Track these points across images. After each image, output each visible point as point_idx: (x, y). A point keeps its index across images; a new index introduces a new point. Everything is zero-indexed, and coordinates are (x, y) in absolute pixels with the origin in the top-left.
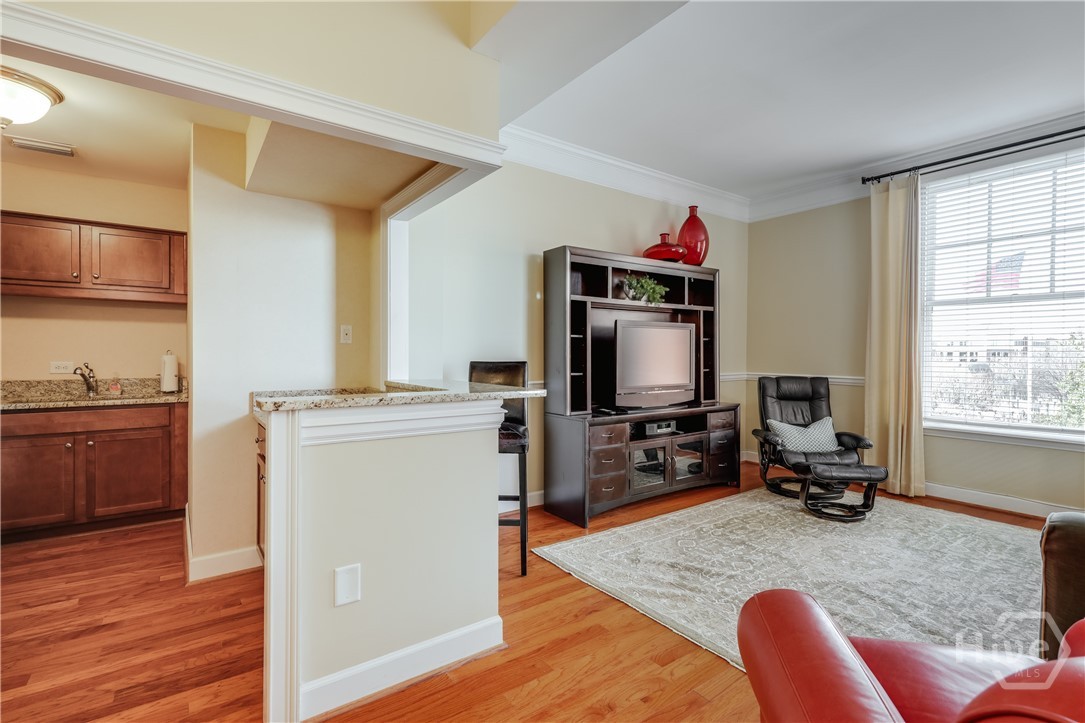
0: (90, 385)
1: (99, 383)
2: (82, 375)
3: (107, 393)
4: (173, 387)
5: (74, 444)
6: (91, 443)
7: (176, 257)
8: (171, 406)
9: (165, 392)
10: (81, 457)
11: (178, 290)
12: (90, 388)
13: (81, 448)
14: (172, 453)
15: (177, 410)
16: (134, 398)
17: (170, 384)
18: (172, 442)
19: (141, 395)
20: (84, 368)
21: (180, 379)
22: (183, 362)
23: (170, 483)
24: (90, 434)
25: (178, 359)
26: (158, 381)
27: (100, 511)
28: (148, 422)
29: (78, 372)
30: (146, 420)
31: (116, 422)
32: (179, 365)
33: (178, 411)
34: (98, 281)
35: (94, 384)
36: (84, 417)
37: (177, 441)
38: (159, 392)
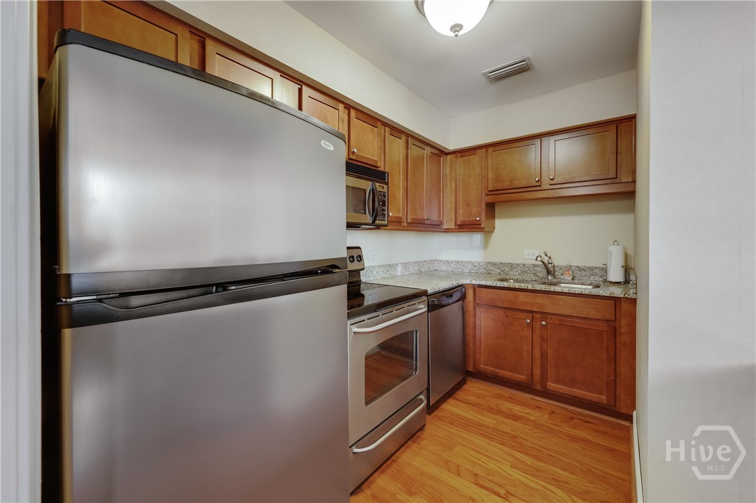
0: (549, 270)
1: (556, 269)
2: (543, 262)
3: (562, 277)
4: (620, 278)
5: (532, 321)
6: (544, 323)
7: (623, 144)
8: (616, 301)
9: (611, 282)
10: (537, 333)
11: (625, 178)
12: (549, 272)
13: (536, 325)
14: (618, 351)
15: (622, 305)
16: (582, 284)
17: (616, 274)
18: (618, 339)
19: (589, 282)
20: (544, 256)
21: (627, 270)
22: (631, 252)
23: (615, 380)
24: (544, 315)
25: (625, 249)
26: (605, 270)
27: (551, 385)
28: (593, 314)
29: (539, 259)
30: (591, 311)
31: (565, 307)
32: (626, 256)
33: (625, 306)
34: (553, 182)
35: (552, 269)
36: (540, 299)
37: (624, 339)
38: (605, 281)
